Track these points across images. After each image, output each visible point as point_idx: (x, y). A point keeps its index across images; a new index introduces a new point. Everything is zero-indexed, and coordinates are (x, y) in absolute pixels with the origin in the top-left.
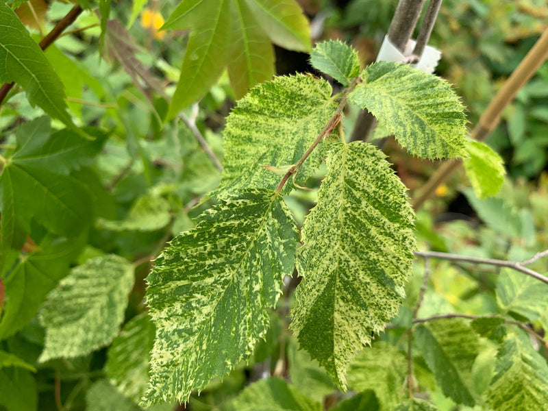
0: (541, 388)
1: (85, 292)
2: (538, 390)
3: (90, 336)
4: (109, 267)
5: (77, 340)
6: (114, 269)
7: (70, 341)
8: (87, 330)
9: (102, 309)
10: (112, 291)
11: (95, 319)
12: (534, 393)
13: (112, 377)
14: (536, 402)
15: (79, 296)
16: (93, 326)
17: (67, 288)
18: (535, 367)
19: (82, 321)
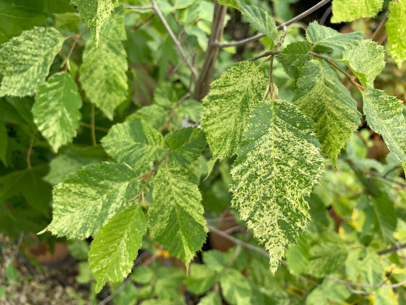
0: (341, 107)
1: (29, 51)
2: (338, 109)
3: (28, 85)
4: (48, 36)
5: (19, 86)
6: (51, 38)
7: (14, 86)
8: (27, 80)
9: (39, 67)
10: (47, 55)
11: (33, 74)
12: (335, 112)
13: (36, 117)
14: (336, 119)
15: (24, 53)
16: (31, 79)
17: (17, 44)
18: (336, 90)
19: (25, 74)
